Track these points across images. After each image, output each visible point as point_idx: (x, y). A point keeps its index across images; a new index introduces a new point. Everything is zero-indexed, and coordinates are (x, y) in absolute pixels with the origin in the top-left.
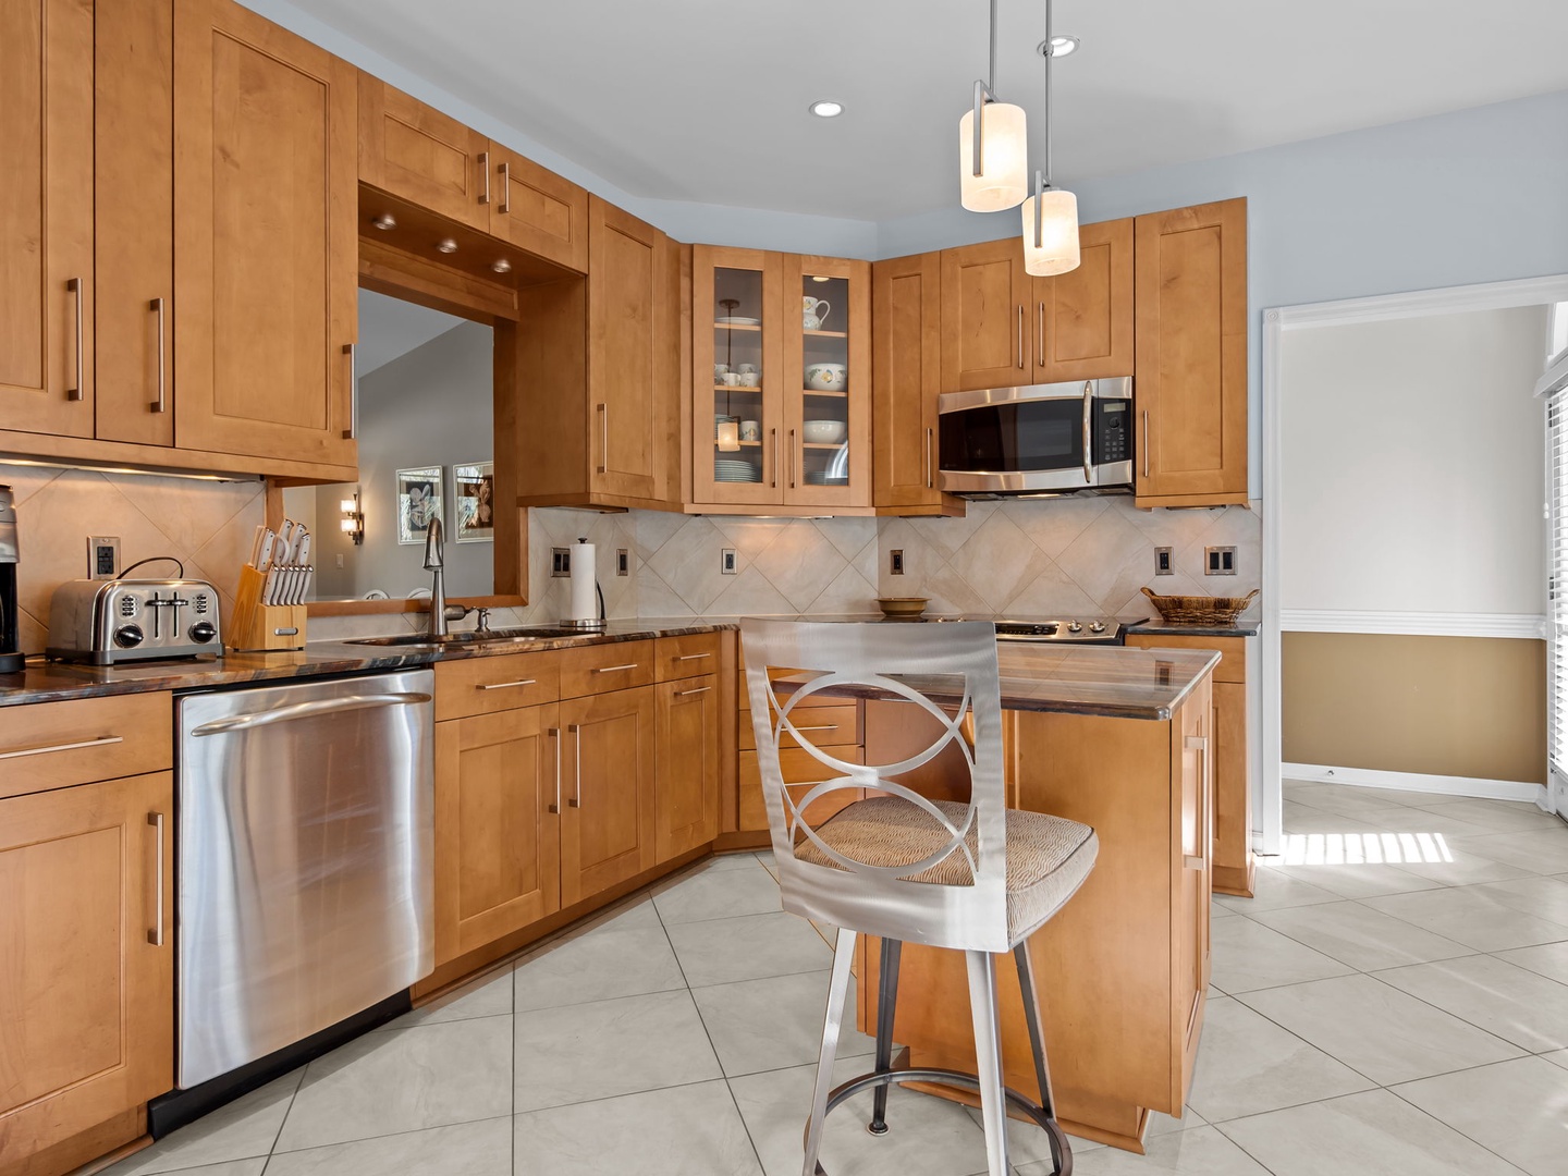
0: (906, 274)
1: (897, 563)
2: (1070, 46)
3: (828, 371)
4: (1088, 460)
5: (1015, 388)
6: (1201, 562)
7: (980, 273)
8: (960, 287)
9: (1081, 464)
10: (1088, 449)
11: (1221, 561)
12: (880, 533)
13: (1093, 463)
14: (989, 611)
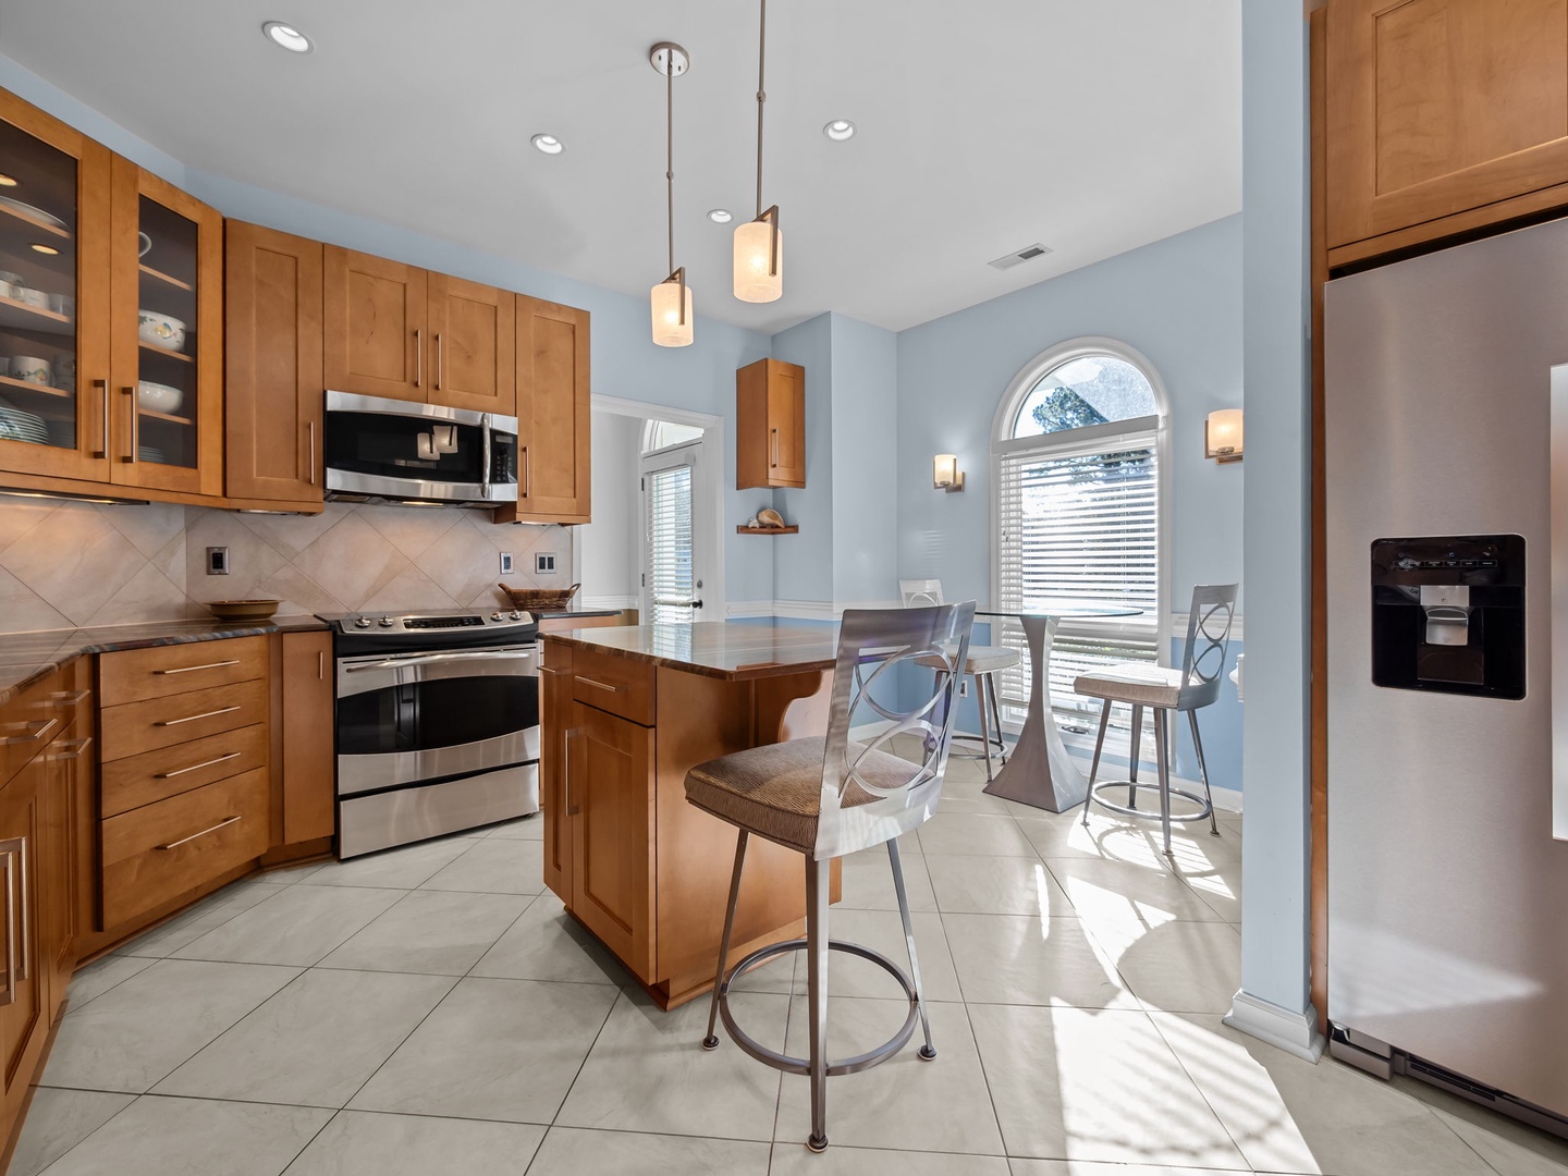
0: (277, 249)
1: (216, 561)
2: (558, 148)
3: (165, 324)
4: (487, 480)
5: (433, 406)
6: (532, 564)
7: (371, 284)
8: (348, 287)
9: (480, 480)
10: (488, 471)
11: (545, 563)
12: (188, 529)
13: (491, 482)
14: (343, 610)
